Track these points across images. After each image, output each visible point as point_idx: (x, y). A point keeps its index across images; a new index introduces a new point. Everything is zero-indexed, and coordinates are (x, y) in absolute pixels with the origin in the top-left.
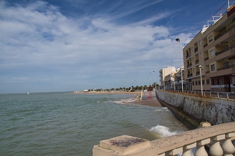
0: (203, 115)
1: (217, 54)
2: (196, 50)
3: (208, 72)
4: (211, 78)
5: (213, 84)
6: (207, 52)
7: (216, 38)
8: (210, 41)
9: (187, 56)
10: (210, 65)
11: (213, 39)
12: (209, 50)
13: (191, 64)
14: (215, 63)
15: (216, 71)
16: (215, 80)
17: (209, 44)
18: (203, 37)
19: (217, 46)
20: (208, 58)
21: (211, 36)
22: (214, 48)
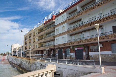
0: (30, 69)
1: (39, 40)
2: (30, 37)
3: (34, 48)
4: (35, 51)
5: (36, 54)
6: (34, 39)
7: (39, 33)
8: (36, 34)
9: (25, 40)
10: (35, 45)
11: (38, 33)
12: (35, 38)
13: (27, 44)
14: (37, 44)
15: (38, 48)
16: (37, 52)
17: (36, 35)
18: (34, 32)
19: (39, 37)
20: (35, 42)
21: (37, 32)
22: (38, 37)
